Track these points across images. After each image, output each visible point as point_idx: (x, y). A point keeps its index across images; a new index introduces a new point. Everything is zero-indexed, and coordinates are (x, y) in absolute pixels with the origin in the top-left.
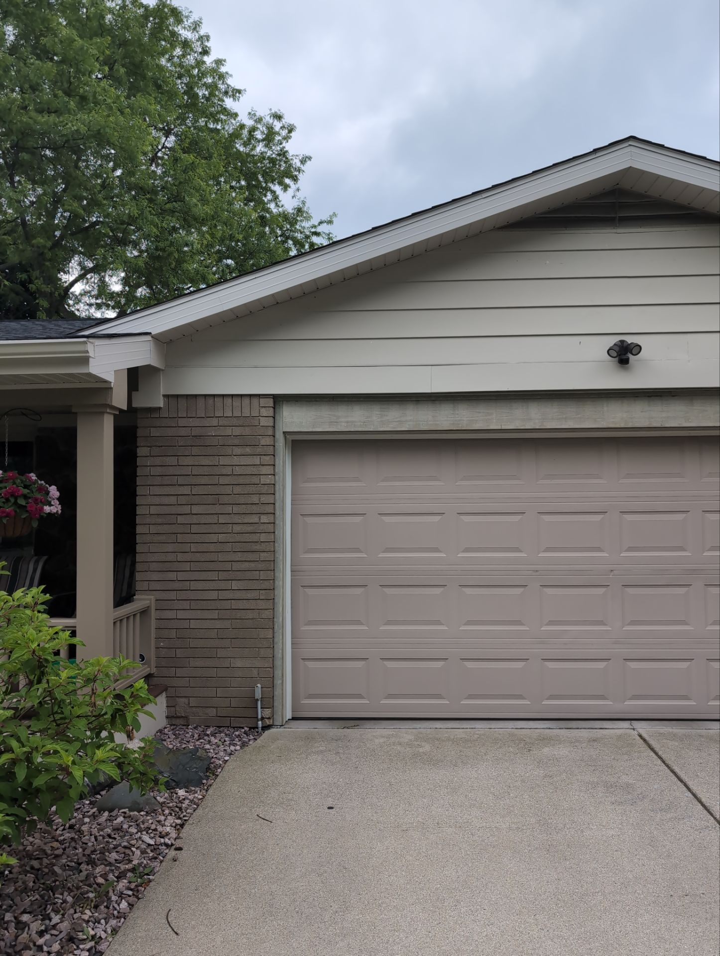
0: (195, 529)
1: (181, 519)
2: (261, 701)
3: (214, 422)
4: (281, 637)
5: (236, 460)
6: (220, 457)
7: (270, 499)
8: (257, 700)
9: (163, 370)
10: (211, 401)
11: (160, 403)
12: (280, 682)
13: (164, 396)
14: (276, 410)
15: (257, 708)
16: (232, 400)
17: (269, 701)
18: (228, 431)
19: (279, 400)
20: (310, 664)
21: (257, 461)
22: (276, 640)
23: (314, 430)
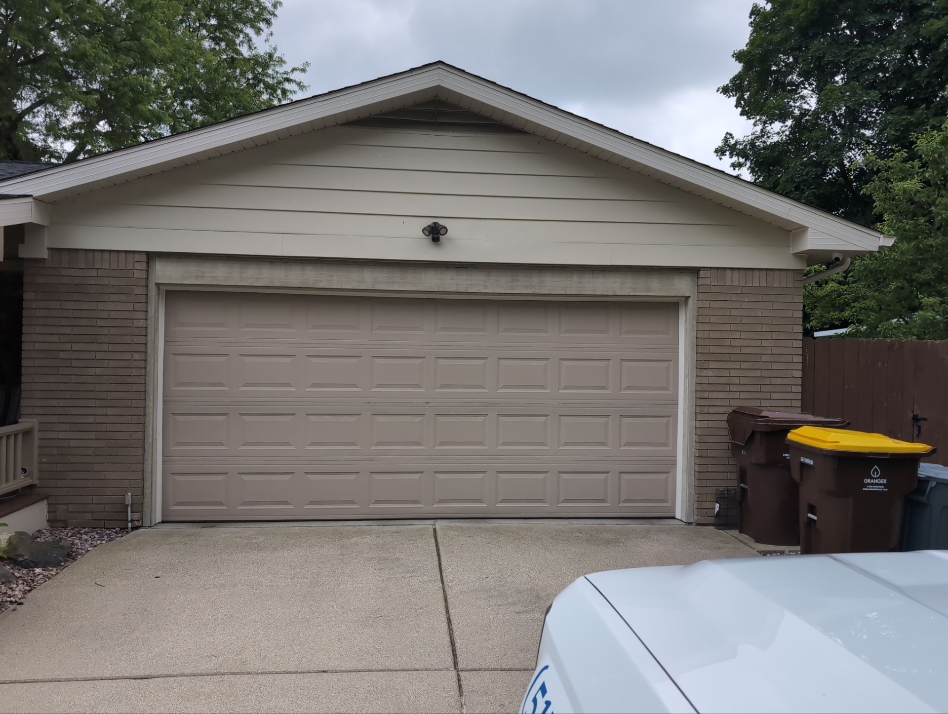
0: (74, 363)
1: (62, 355)
2: (131, 506)
3: (93, 273)
4: (151, 455)
5: (112, 306)
6: (98, 303)
7: (142, 340)
8: (128, 506)
9: (47, 227)
10: (91, 255)
11: (45, 255)
12: (149, 491)
13: (48, 249)
14: (150, 265)
15: (127, 512)
16: (110, 255)
17: (139, 506)
18: (106, 281)
19: (151, 257)
20: (178, 478)
21: (130, 307)
22: (146, 457)
23: (183, 283)
